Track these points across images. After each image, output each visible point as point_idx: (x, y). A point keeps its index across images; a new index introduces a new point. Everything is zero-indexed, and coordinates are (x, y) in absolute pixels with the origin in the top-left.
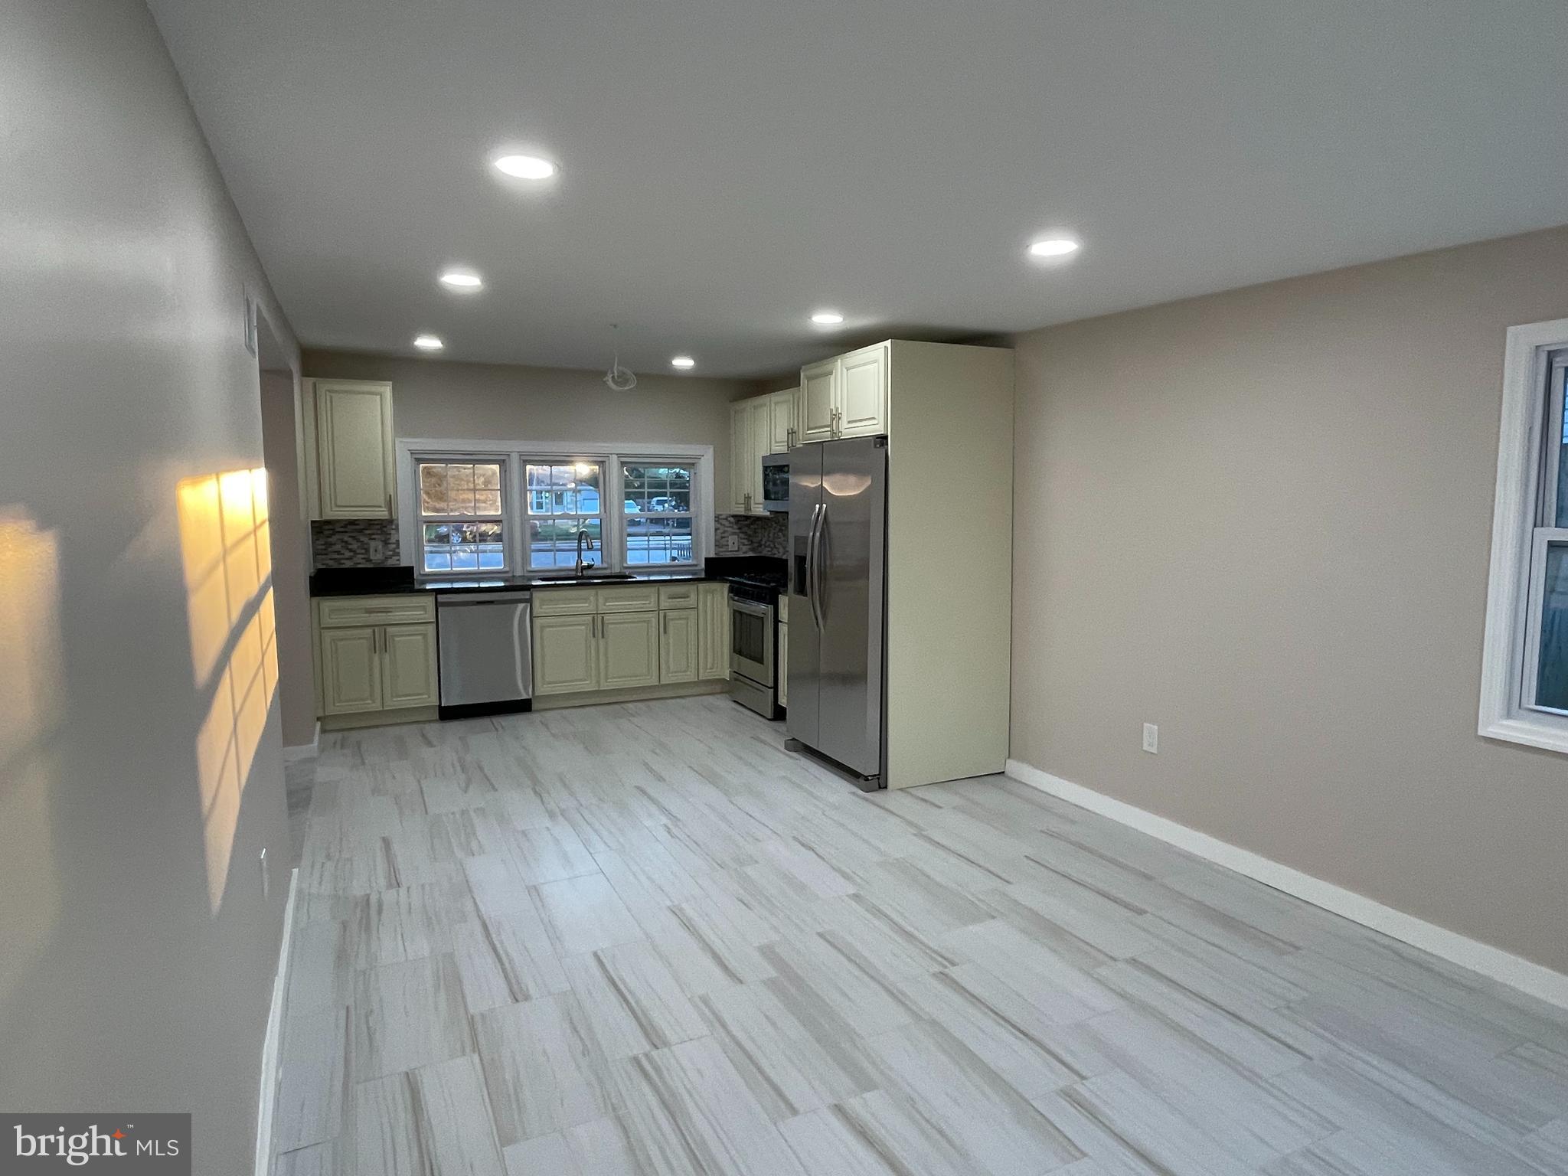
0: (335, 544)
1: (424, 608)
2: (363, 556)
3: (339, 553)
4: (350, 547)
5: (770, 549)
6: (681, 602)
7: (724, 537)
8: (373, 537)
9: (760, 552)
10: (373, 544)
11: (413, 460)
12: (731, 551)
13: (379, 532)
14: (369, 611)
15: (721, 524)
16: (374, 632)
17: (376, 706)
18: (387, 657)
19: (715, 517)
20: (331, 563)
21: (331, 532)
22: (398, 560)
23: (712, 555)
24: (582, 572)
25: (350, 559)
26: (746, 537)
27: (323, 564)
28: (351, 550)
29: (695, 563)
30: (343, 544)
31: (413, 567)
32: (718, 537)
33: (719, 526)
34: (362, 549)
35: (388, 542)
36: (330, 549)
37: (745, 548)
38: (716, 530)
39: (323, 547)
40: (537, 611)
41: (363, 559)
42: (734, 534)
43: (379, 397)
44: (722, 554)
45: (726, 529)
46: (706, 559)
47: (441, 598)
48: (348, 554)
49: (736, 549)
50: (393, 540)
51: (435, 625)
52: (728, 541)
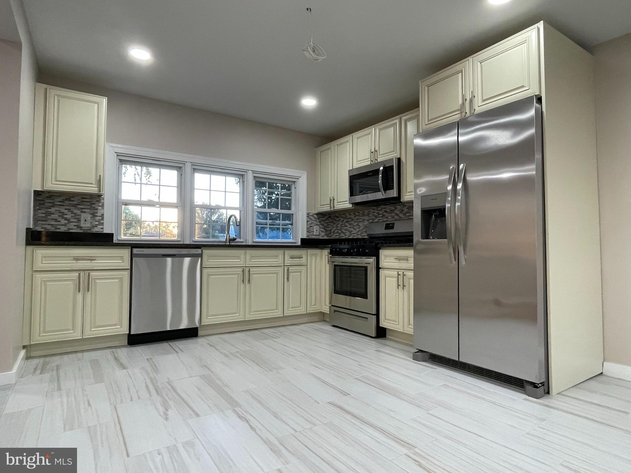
0: (53, 214)
1: (122, 258)
2: (75, 224)
3: (56, 220)
4: (65, 216)
5: (338, 234)
6: (296, 261)
7: (311, 226)
8: (84, 210)
9: (331, 237)
10: (83, 215)
11: (118, 160)
12: (315, 235)
13: (89, 207)
14: (77, 259)
15: (310, 219)
16: (79, 274)
17: (77, 335)
18: (89, 295)
19: (307, 214)
20: (49, 227)
21: (51, 205)
22: (103, 228)
23: (305, 237)
24: (229, 243)
25: (65, 225)
26: (323, 227)
27: (42, 228)
28: (66, 219)
29: (294, 241)
30: (60, 214)
31: (113, 233)
32: (308, 226)
33: (309, 219)
34: (75, 219)
35: (96, 214)
36: (49, 217)
37: (323, 234)
38: (307, 222)
39: (44, 215)
40: (205, 264)
41: (75, 226)
42: (317, 225)
43: (96, 106)
44: (310, 236)
45: (313, 222)
46: (301, 239)
47: (135, 251)
48: (63, 222)
49: (318, 234)
50: (99, 214)
51: (129, 271)
52: (313, 229)
